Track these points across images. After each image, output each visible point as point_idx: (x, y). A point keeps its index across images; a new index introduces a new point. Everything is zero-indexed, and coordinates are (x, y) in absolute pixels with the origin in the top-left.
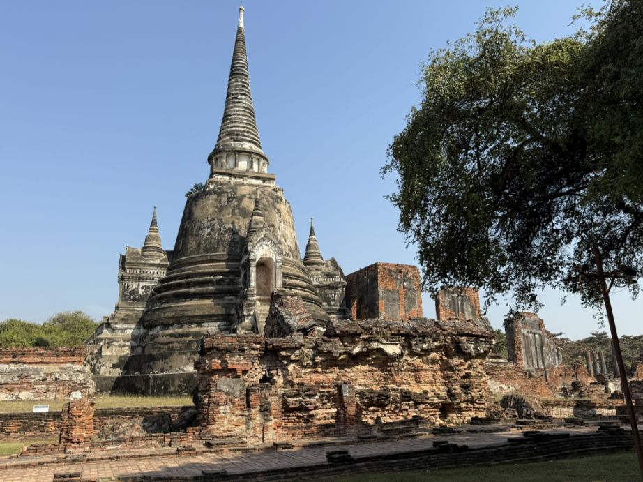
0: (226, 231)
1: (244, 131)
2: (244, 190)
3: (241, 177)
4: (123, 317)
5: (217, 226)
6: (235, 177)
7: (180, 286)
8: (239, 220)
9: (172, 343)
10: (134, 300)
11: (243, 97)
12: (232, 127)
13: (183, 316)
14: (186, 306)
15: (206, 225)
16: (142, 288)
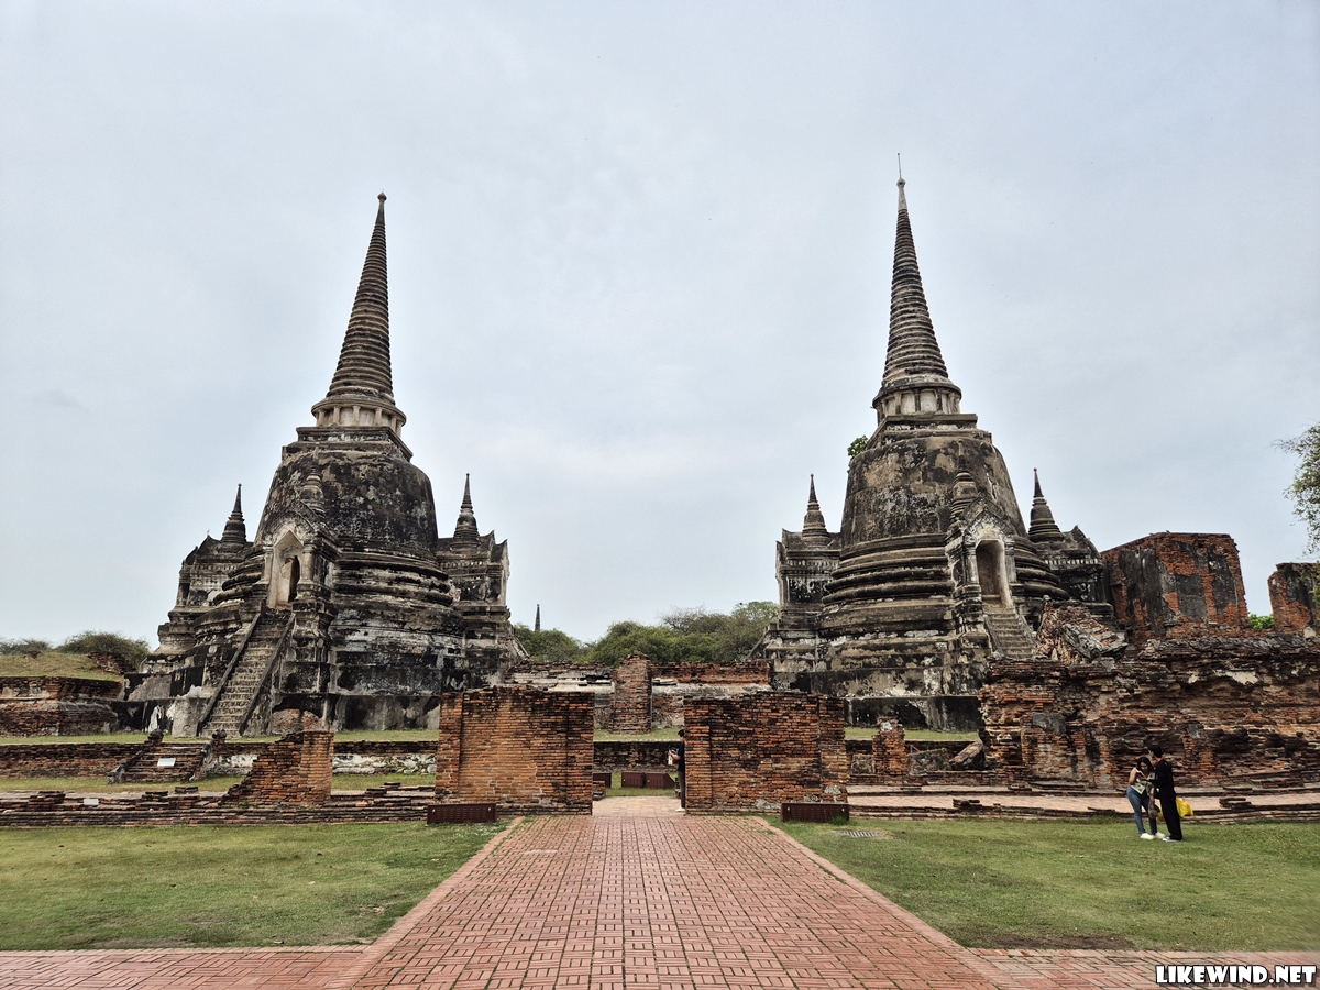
0: (918, 504)
1: (923, 358)
2: (936, 443)
3: (927, 424)
4: (792, 623)
5: (904, 498)
6: (918, 426)
7: (864, 582)
8: (934, 486)
9: (869, 657)
10: (803, 600)
11: (916, 308)
12: (905, 355)
13: (878, 623)
14: (878, 609)
15: (887, 497)
16: (811, 585)
